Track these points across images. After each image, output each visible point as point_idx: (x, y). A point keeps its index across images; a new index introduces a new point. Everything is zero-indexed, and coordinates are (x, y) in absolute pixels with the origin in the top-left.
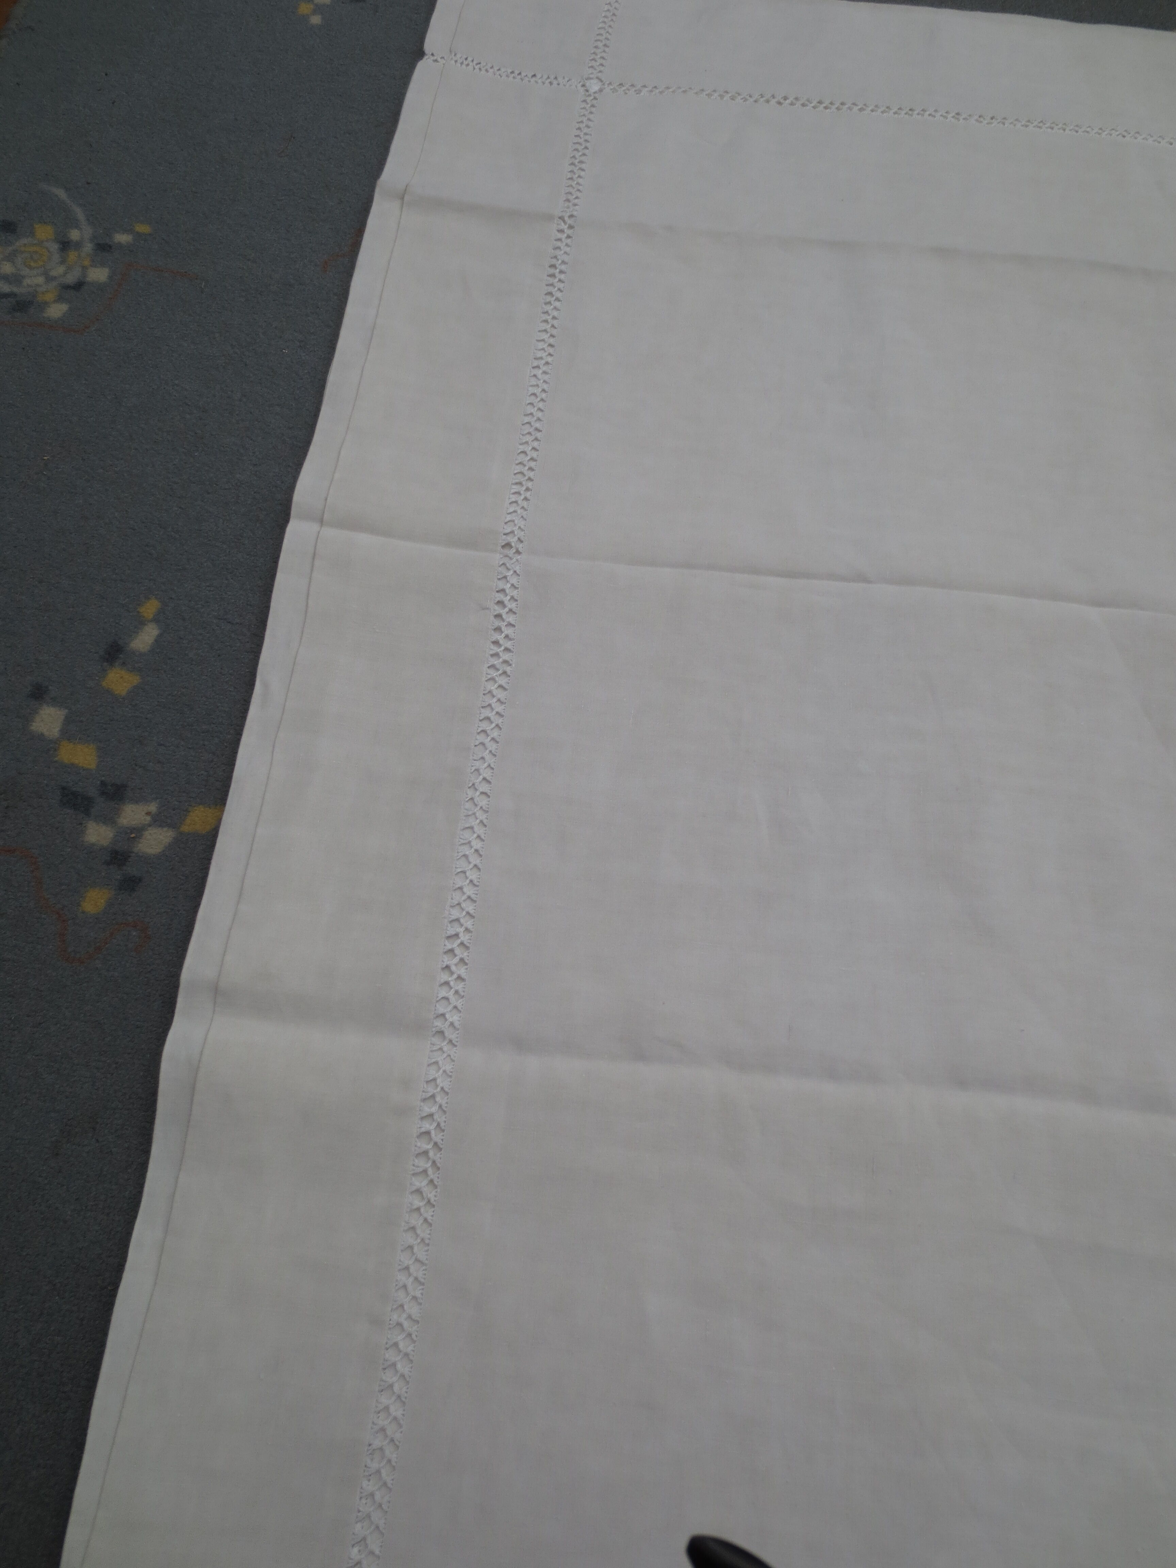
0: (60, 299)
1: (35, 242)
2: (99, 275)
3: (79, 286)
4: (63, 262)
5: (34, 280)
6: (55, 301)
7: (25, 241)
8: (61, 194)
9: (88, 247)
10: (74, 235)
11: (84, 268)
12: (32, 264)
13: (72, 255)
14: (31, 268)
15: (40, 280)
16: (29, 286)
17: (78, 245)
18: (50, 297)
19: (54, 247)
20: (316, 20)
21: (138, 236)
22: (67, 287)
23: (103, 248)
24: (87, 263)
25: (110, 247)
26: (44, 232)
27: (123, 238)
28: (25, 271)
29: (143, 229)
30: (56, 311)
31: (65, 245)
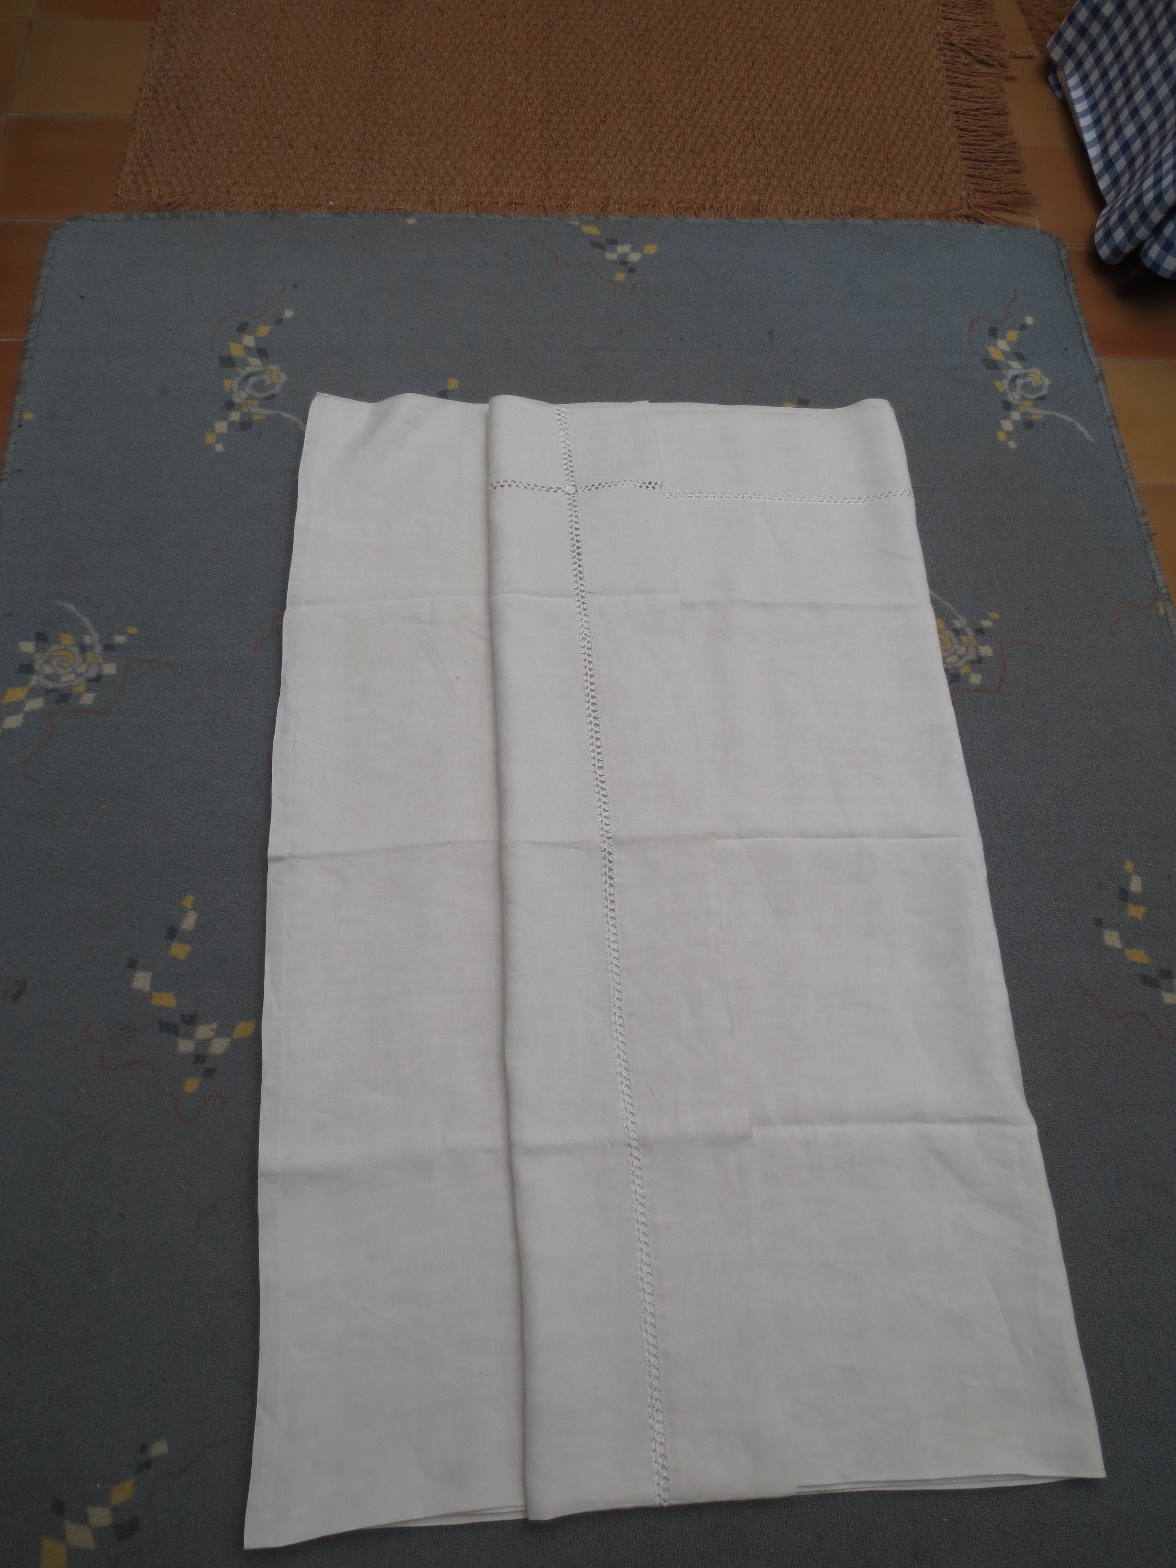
0: (88, 690)
1: (62, 648)
2: (110, 669)
3: (98, 678)
4: (84, 661)
5: (68, 678)
6: (86, 692)
7: (55, 647)
8: (71, 607)
9: (98, 649)
10: (88, 640)
11: (99, 665)
12: (65, 665)
13: (89, 656)
14: (64, 668)
15: (72, 677)
16: (65, 682)
17: (91, 647)
18: (81, 689)
19: (76, 650)
20: (219, 448)
21: (130, 636)
22: (90, 680)
23: (109, 648)
24: (100, 660)
25: (113, 646)
26: (67, 640)
27: (120, 639)
28: (60, 671)
29: (132, 630)
30: (88, 699)
31: (83, 649)
